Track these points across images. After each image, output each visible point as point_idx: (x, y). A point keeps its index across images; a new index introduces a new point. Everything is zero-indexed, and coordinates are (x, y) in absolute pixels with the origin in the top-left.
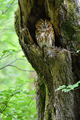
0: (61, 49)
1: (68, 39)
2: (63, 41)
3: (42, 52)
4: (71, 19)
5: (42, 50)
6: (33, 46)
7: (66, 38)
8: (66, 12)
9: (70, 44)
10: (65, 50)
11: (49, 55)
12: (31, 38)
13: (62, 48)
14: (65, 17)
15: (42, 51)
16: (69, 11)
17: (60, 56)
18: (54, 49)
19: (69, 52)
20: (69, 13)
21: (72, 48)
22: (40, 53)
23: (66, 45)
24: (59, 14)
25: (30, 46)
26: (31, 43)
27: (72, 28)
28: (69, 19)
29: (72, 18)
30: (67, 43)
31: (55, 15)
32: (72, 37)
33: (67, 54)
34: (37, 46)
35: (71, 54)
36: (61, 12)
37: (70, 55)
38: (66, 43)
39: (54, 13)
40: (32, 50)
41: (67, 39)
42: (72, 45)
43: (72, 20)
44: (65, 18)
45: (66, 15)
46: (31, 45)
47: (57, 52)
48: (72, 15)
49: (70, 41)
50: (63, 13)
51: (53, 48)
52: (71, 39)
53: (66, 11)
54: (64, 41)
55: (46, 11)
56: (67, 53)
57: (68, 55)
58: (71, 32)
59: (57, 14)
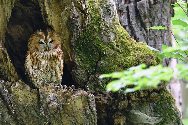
0: (75, 90)
1: (90, 70)
2: (79, 74)
3: (36, 98)
4: (95, 30)
5: (35, 93)
6: (17, 84)
7: (85, 67)
8: (83, 15)
9: (93, 80)
10: (82, 92)
11: (49, 103)
12: (13, 68)
13: (76, 88)
14: (82, 25)
15: (36, 95)
16: (91, 13)
17: (73, 103)
18: (61, 90)
19: (90, 95)
20: (91, 18)
21: (97, 89)
22: (33, 98)
23: (85, 83)
24: (69, 18)
25: (11, 85)
26: (12, 80)
27: (97, 48)
28: (91, 29)
29: (96, 27)
30: (88, 79)
31: (62, 21)
32: (96, 66)
33: (86, 100)
34: (26, 85)
35: (96, 100)
36: (74, 15)
37: (94, 102)
38: (85, 78)
39: (60, 15)
40: (16, 92)
41: (87, 71)
42: (98, 83)
43: (98, 31)
44: (82, 27)
45: (83, 22)
46: (13, 83)
47: (68, 97)
48: (97, 21)
49: (93, 74)
50: (78, 17)
51: (57, 88)
52: (96, 71)
53: (84, 12)
54: (81, 74)
55: (42, 14)
56: (88, 97)
57: (89, 102)
58: (95, 55)
59: (65, 19)
